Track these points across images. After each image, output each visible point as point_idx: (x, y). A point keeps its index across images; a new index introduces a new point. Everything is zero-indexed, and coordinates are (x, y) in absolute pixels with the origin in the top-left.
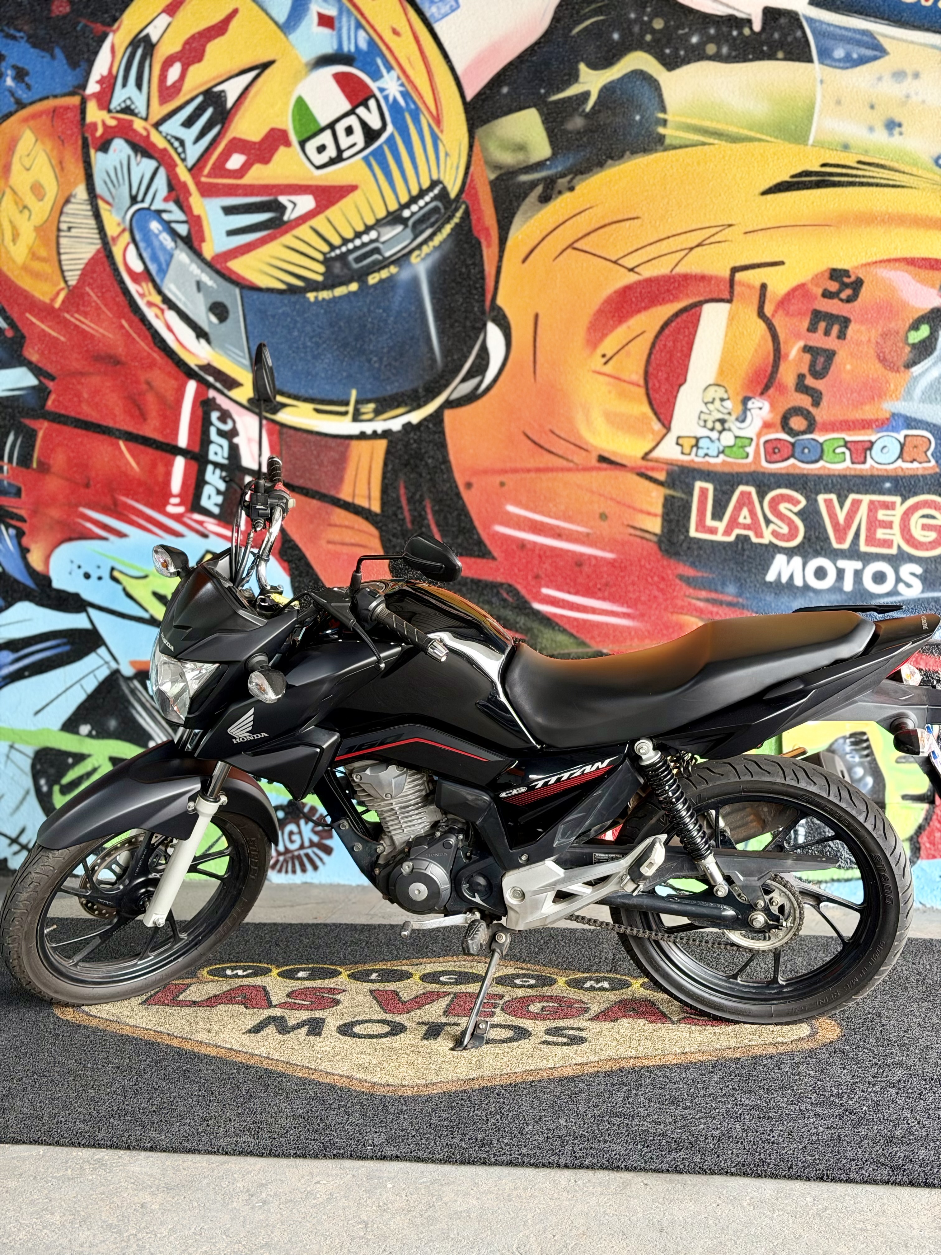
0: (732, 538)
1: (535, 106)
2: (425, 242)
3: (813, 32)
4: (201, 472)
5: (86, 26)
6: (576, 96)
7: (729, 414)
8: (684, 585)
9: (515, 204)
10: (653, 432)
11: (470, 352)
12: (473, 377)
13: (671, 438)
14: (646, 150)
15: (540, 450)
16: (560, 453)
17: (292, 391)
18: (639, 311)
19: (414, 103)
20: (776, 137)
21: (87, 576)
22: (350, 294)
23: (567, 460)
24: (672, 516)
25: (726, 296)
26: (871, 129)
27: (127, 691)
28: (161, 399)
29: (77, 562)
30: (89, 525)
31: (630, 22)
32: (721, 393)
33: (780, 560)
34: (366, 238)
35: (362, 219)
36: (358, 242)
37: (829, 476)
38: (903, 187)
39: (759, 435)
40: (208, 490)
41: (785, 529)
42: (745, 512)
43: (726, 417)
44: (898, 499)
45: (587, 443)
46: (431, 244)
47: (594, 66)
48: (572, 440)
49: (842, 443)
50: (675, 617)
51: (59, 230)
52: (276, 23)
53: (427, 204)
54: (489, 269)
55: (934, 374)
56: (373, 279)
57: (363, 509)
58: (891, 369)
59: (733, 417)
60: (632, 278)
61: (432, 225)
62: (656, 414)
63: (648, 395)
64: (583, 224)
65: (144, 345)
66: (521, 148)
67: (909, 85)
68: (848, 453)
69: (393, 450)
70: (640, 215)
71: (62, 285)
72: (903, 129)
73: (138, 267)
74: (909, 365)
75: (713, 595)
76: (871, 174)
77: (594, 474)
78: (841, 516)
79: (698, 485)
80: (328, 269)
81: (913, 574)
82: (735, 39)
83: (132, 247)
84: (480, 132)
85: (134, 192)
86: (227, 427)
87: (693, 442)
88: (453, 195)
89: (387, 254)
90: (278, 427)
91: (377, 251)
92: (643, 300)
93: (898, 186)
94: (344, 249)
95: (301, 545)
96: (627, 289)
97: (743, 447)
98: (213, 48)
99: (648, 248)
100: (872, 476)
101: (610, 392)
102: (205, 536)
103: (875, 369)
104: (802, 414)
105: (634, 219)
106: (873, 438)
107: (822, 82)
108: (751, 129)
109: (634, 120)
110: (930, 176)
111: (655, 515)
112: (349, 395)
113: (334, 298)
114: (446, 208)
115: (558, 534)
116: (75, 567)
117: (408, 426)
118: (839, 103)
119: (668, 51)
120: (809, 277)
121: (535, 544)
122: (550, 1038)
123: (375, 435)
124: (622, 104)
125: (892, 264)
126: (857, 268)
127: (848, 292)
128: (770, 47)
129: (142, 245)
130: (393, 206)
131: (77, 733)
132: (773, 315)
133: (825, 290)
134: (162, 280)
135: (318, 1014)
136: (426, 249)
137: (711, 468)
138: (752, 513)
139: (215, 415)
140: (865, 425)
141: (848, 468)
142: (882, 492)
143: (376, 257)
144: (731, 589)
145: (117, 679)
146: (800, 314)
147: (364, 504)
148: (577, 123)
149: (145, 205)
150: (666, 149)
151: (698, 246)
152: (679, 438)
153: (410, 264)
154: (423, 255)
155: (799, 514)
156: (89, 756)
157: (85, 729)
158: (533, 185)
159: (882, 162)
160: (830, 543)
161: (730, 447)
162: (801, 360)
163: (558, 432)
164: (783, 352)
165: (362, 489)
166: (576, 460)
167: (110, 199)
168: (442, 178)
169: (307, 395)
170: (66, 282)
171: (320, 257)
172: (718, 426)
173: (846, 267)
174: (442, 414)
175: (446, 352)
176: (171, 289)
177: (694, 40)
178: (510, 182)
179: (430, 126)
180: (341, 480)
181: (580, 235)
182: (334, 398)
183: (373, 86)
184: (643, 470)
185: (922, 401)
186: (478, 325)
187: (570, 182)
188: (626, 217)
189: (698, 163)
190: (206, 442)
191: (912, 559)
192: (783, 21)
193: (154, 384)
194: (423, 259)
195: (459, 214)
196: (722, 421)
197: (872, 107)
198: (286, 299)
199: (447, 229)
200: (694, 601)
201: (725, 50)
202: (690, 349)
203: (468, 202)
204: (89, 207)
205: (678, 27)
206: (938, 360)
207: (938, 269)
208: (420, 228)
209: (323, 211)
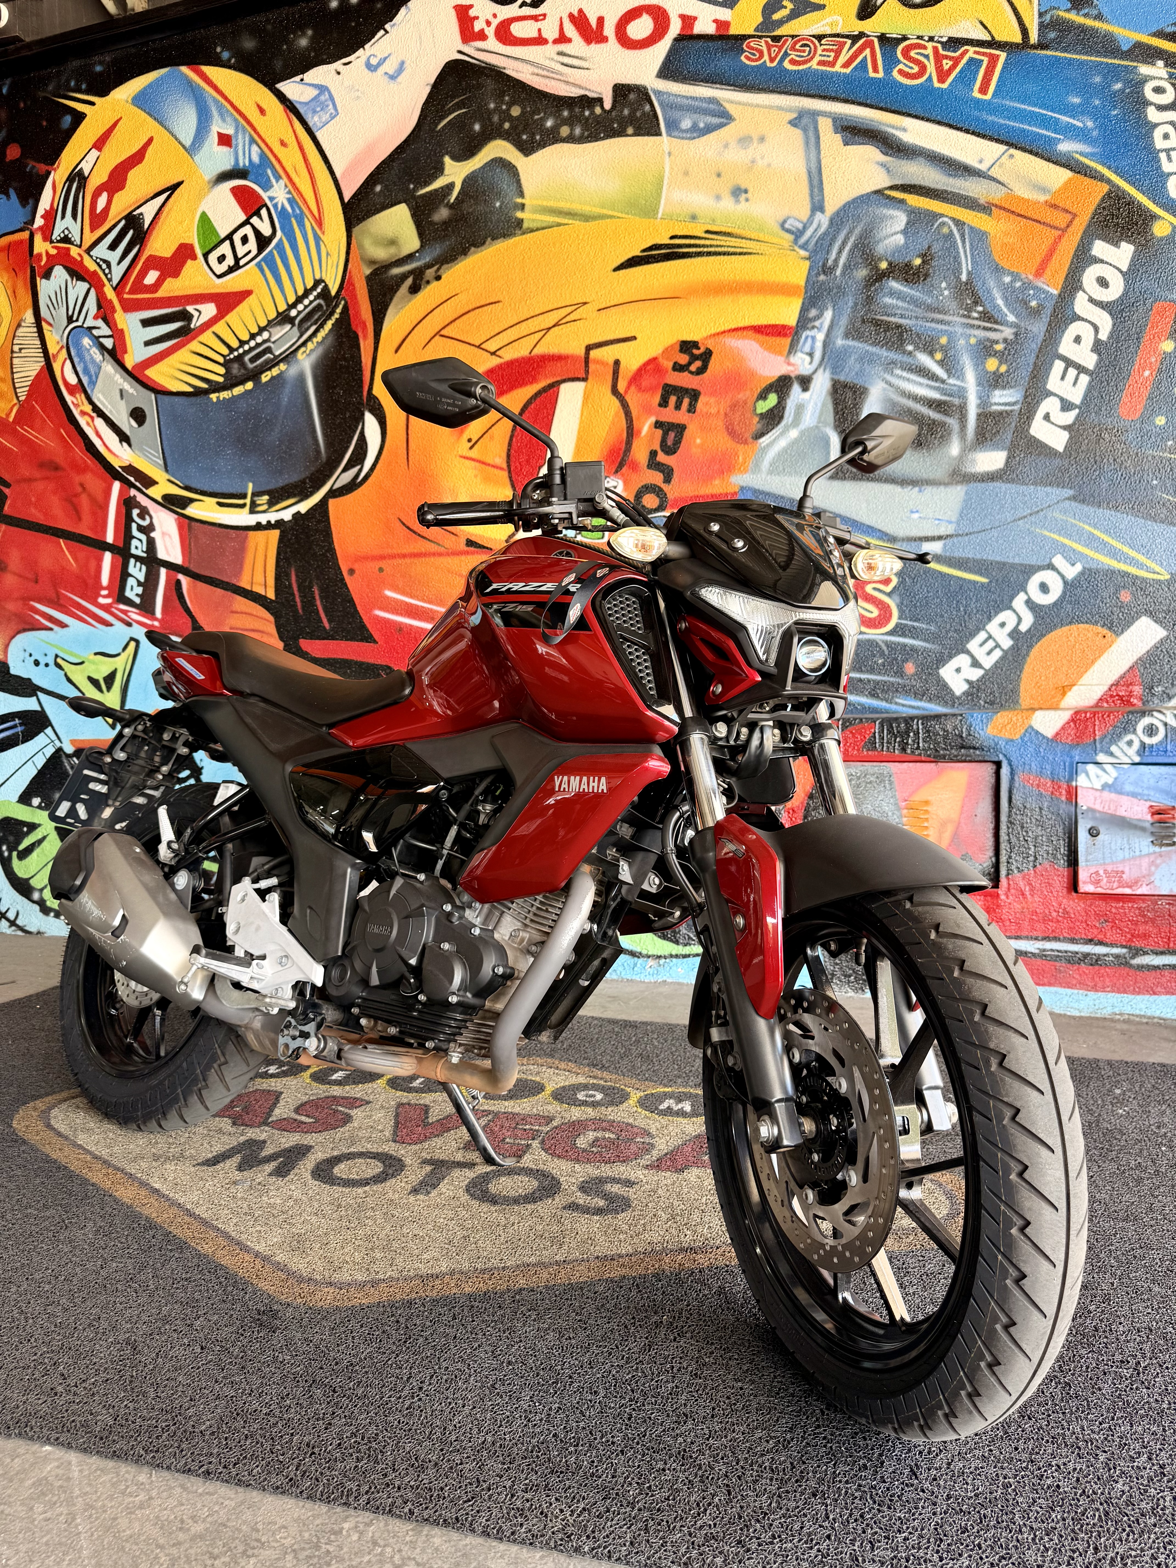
1: (405, 202)
2: (310, 338)
3: (661, 104)
4: (125, 566)
5: (34, 167)
6: (442, 188)
9: (388, 296)
11: (350, 442)
12: (354, 464)
14: (505, 235)
15: (413, 534)
16: (432, 538)
19: (300, 208)
20: (627, 213)
21: (37, 663)
22: (247, 392)
23: (439, 545)
25: (582, 374)
26: (718, 198)
27: (68, 767)
28: (93, 499)
29: (29, 651)
30: (37, 617)
31: (490, 113)
34: (259, 339)
35: (256, 321)
36: (252, 343)
38: (750, 254)
40: (131, 582)
46: (315, 340)
47: (457, 158)
51: (12, 352)
52: (184, 147)
53: (311, 302)
54: (366, 361)
55: (783, 443)
56: (265, 378)
57: (260, 595)
58: (740, 441)
60: (494, 361)
61: (315, 323)
63: (510, 478)
64: (450, 310)
65: (79, 452)
66: (393, 242)
67: (754, 150)
69: (285, 539)
70: (501, 299)
71: (15, 401)
72: (749, 195)
73: (73, 380)
74: (757, 437)
76: (718, 243)
77: (461, 556)
80: (228, 371)
82: (587, 119)
83: (68, 363)
84: (356, 231)
85: (70, 313)
86: (145, 523)
88: (333, 293)
89: (277, 353)
90: (187, 521)
91: (268, 350)
93: (745, 254)
94: (241, 351)
96: (491, 372)
98: (134, 176)
99: (508, 332)
101: (476, 476)
102: (129, 625)
103: (724, 442)
104: (654, 490)
105: (494, 303)
107: (670, 154)
108: (603, 207)
109: (494, 207)
110: (777, 240)
112: (246, 487)
113: (233, 397)
114: (328, 306)
115: (431, 617)
116: (27, 654)
117: (297, 516)
118: (686, 173)
119: (524, 137)
120: (660, 351)
123: (269, 526)
124: (484, 192)
125: (740, 333)
126: (706, 339)
127: (698, 364)
128: (619, 124)
129: (76, 360)
130: (282, 307)
131: (30, 805)
132: (626, 392)
133: (675, 363)
134: (92, 390)
136: (310, 345)
139: (135, 512)
145: (60, 757)
146: (652, 389)
147: (260, 590)
148: (443, 214)
149: (79, 323)
150: (524, 233)
151: (554, 326)
153: (297, 361)
156: (39, 825)
157: (36, 801)
158: (404, 277)
159: (729, 230)
162: (652, 436)
164: (636, 427)
165: (259, 577)
166: (444, 543)
167: (51, 321)
168: (324, 277)
169: (211, 490)
170: (17, 398)
171: (221, 360)
173: (695, 339)
174: (327, 504)
175: (329, 444)
176: (99, 398)
177: (549, 124)
178: (383, 276)
179: (313, 228)
180: (241, 568)
181: (446, 323)
182: (234, 491)
183: (265, 196)
185: (771, 472)
186: (357, 416)
187: (438, 271)
188: (487, 302)
189: (554, 244)
190: (129, 537)
192: (632, 96)
193: (87, 486)
194: (308, 355)
195: (339, 310)
197: (719, 175)
198: (193, 399)
199: (329, 325)
201: (578, 131)
203: (346, 298)
204: (35, 330)
205: (534, 113)
206: (787, 429)
207: (785, 335)
208: (306, 325)
209: (222, 317)
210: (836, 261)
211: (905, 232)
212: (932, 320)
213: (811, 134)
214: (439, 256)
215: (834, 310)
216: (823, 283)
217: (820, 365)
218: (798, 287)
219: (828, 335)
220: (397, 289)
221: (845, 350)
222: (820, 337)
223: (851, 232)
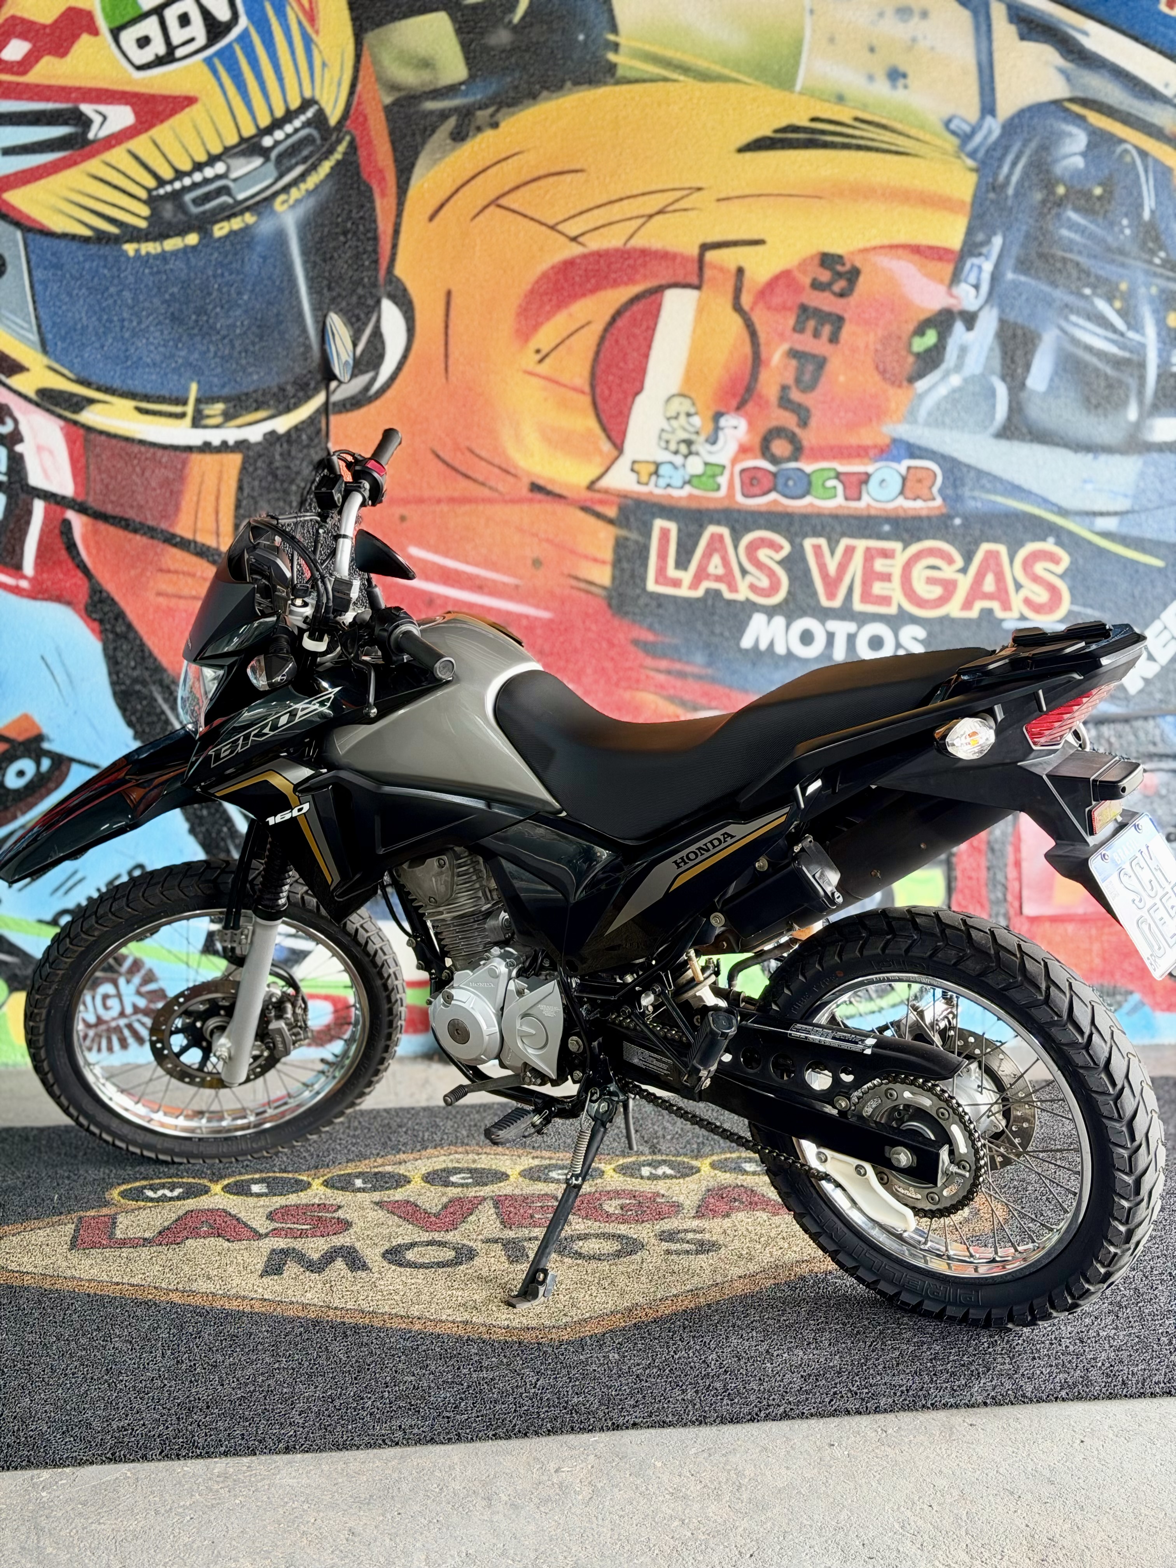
0: (699, 593)
1: (445, 9)
2: (295, 183)
7: (697, 433)
8: (641, 654)
9: (419, 139)
10: (601, 452)
12: (363, 372)
13: (624, 463)
14: (592, 81)
15: (454, 473)
16: (481, 478)
17: (103, 382)
18: (584, 295)
20: (757, 79)
22: (186, 250)
23: (491, 488)
24: (625, 565)
25: (695, 280)
26: (871, 78)
32: (685, 406)
33: (758, 620)
34: (209, 172)
35: (204, 144)
36: (198, 177)
37: (819, 516)
38: (908, 154)
39: (734, 461)
41: (764, 583)
42: (716, 560)
43: (693, 437)
44: (897, 546)
45: (516, 467)
46: (303, 186)
48: (496, 461)
49: (832, 474)
50: (627, 695)
53: (296, 131)
54: (384, 227)
55: (942, 390)
56: (220, 230)
58: (893, 383)
59: (702, 438)
60: (574, 250)
61: (305, 160)
62: (604, 429)
63: (595, 404)
64: (508, 174)
66: (426, 64)
67: (915, 26)
68: (840, 488)
69: (251, 469)
70: (585, 167)
72: (909, 81)
74: (911, 380)
75: (678, 666)
76: (870, 135)
77: (525, 507)
78: (832, 567)
79: (659, 524)
80: (155, 212)
81: (915, 639)
84: (370, 38)
87: (652, 468)
88: (333, 121)
89: (241, 197)
90: (82, 432)
91: (225, 190)
92: (588, 281)
93: (903, 154)
94: (177, 185)
95: (117, 598)
96: (569, 265)
97: (714, 476)
99: (596, 212)
100: (869, 518)
101: (546, 400)
103: (872, 382)
104: (787, 437)
105: (576, 171)
106: (870, 469)
107: (812, 12)
109: (576, 40)
110: (939, 142)
111: (604, 562)
112: (187, 390)
113: (164, 251)
114: (324, 139)
115: (478, 585)
117: (272, 437)
118: (832, 40)
120: (796, 263)
121: (447, 598)
122: (674, 1247)
123: (224, 447)
124: (562, 18)
125: (894, 252)
126: (852, 253)
127: (842, 284)
130: (249, 130)
132: (752, 309)
133: (814, 280)
135: (338, 1241)
136: (295, 193)
137: (673, 503)
138: (726, 562)
140: (860, 452)
141: (840, 507)
142: (880, 537)
143: (224, 199)
144: (700, 658)
146: (784, 308)
147: (210, 541)
148: (502, 37)
150: (618, 82)
151: (658, 213)
152: (634, 462)
153: (273, 212)
154: (291, 202)
155: (780, 563)
158: (444, 115)
159: (884, 121)
160: (818, 601)
161: (699, 476)
162: (786, 367)
163: (478, 451)
164: (764, 355)
165: (206, 520)
166: (501, 487)
168: (318, 97)
169: (125, 388)
171: (143, 195)
172: (683, 448)
173: (839, 252)
178: (412, 110)
179: (300, 23)
180: (177, 508)
181: (507, 189)
182: (165, 393)
184: (588, 504)
185: (927, 424)
186: (370, 302)
187: (492, 115)
188: (566, 168)
189: (659, 105)
191: (914, 620)
194: (292, 207)
195: (341, 148)
196: (689, 443)
197: (872, 50)
198: (93, 249)
199: (326, 167)
200: (652, 674)
202: (649, 347)
203: (354, 132)
206: (947, 375)
207: (948, 261)
208: (286, 163)
209: (147, 130)
210: (1008, 177)
211: (1084, 154)
212: (1113, 261)
213: (982, 19)
214: (497, 95)
215: (1005, 237)
216: (992, 202)
217: (987, 301)
218: (963, 202)
219: (997, 266)
220: (433, 131)
221: (1016, 285)
222: (988, 267)
223: (1024, 145)
